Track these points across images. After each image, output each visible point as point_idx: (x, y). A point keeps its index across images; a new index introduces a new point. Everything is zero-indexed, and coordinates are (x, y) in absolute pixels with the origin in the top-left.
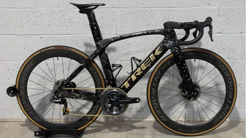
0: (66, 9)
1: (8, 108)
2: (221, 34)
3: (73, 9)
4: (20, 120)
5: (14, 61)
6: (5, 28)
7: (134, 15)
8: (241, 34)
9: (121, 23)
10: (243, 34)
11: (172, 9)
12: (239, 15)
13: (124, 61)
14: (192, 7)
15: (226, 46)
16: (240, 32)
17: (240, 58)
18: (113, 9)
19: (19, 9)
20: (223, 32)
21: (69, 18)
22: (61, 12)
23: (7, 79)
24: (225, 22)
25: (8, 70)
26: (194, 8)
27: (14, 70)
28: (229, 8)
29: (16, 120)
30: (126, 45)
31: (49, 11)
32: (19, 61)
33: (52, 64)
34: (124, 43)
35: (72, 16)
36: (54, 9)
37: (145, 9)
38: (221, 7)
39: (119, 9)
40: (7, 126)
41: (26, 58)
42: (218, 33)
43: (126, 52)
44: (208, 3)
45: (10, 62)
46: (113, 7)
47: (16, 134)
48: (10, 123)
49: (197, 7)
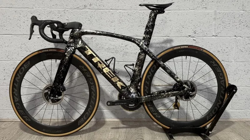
0: (64, 10)
1: (4, 108)
2: (216, 37)
3: (71, 10)
4: (16, 120)
5: (10, 61)
6: (2, 28)
7: (132, 17)
8: (235, 38)
9: (119, 24)
10: (237, 37)
11: (169, 11)
12: (234, 19)
13: (121, 62)
14: (189, 10)
15: (221, 48)
16: (235, 35)
17: (234, 60)
18: (111, 10)
19: (17, 9)
20: (218, 35)
21: (67, 18)
22: (59, 12)
23: (4, 79)
24: (221, 25)
25: (4, 70)
26: (191, 11)
27: (11, 70)
28: (224, 11)
29: (12, 120)
30: (124, 46)
31: (46, 11)
32: (15, 61)
33: (49, 65)
34: (122, 44)
35: (71, 17)
36: (52, 10)
37: (143, 11)
38: (217, 11)
39: (117, 11)
40: (3, 126)
41: (23, 58)
42: (213, 36)
43: (123, 53)
44: (204, 7)
45: (6, 61)
46: (111, 9)
47: (13, 134)
48: (5, 123)
49: (193, 11)
